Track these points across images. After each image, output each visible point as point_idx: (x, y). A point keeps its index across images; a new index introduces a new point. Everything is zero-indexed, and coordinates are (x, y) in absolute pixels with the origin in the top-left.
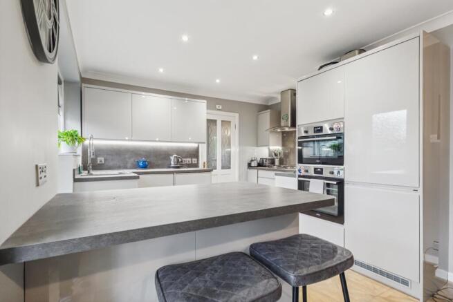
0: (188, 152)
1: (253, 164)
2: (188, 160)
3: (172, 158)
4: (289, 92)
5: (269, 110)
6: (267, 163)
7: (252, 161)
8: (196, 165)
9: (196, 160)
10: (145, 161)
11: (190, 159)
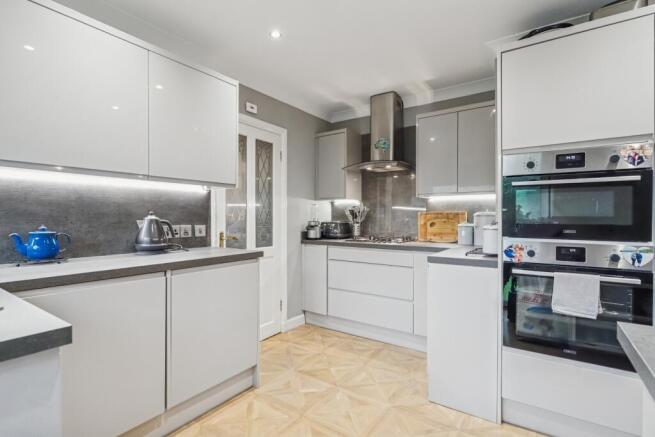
0: (183, 208)
1: (313, 234)
2: (183, 229)
3: (144, 225)
4: (391, 96)
5: (345, 130)
6: (337, 232)
7: (310, 227)
8: (204, 242)
9: (203, 227)
10: (49, 237)
11: (189, 227)
